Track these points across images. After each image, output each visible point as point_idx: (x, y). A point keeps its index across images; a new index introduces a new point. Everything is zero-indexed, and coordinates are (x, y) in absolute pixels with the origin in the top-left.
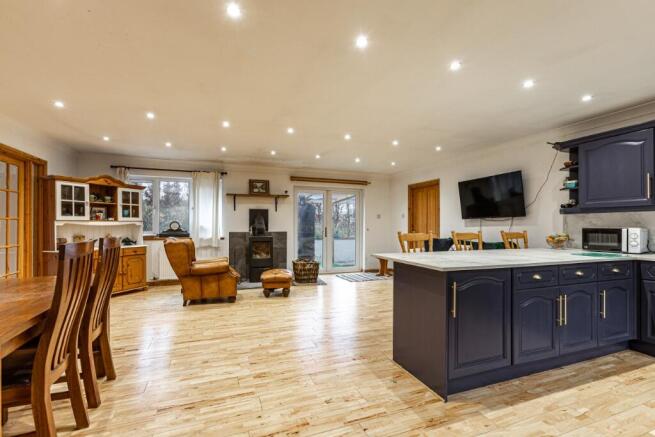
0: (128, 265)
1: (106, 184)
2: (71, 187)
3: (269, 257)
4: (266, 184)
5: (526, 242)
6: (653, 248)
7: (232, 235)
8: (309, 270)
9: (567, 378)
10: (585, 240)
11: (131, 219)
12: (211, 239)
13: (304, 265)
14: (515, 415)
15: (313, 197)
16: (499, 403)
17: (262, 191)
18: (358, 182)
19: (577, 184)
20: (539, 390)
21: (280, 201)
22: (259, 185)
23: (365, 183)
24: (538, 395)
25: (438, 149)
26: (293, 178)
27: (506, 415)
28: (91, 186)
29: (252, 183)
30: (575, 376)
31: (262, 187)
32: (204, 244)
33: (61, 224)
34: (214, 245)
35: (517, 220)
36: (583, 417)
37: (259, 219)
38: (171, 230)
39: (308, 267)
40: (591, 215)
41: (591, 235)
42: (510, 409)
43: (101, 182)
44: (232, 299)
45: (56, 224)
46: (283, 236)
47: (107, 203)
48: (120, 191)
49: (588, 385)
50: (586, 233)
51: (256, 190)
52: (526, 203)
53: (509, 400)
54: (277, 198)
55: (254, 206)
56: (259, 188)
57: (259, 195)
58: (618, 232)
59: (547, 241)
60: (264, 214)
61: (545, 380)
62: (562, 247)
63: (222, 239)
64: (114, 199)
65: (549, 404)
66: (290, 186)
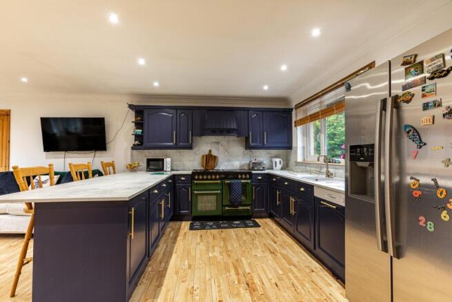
5: (114, 169)
6: (175, 168)
9: (166, 249)
10: (148, 165)
14: (169, 290)
16: (155, 290)
19: (142, 132)
20: (163, 265)
24: (166, 269)
25: (24, 80)
27: (166, 295)
30: (167, 246)
35: (98, 153)
36: (190, 267)
40: (146, 151)
41: (151, 163)
42: (164, 289)
49: (175, 248)
50: (149, 161)
52: (107, 142)
53: (157, 283)
58: (163, 160)
59: (127, 167)
61: (160, 257)
62: (135, 171)
65: (174, 270)
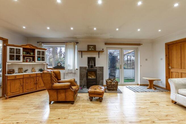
0: (39, 80)
1: (30, 48)
2: (14, 49)
3: (95, 78)
4: (95, 47)
7: (81, 68)
8: (113, 85)
11: (41, 61)
12: (72, 69)
13: (111, 83)
15: (115, 53)
17: (92, 49)
18: (136, 44)
21: (100, 53)
22: (92, 47)
23: (139, 45)
26: (106, 44)
28: (23, 48)
29: (89, 46)
31: (93, 48)
32: (70, 72)
33: (10, 64)
34: (73, 72)
37: (92, 61)
38: (58, 66)
39: (113, 83)
43: (28, 47)
44: (72, 102)
45: (7, 64)
46: (102, 68)
47: (32, 55)
48: (36, 50)
51: (90, 49)
54: (99, 52)
55: (90, 56)
56: (92, 48)
57: (92, 51)
60: (94, 59)
63: (77, 69)
64: (34, 54)
66: (105, 47)
